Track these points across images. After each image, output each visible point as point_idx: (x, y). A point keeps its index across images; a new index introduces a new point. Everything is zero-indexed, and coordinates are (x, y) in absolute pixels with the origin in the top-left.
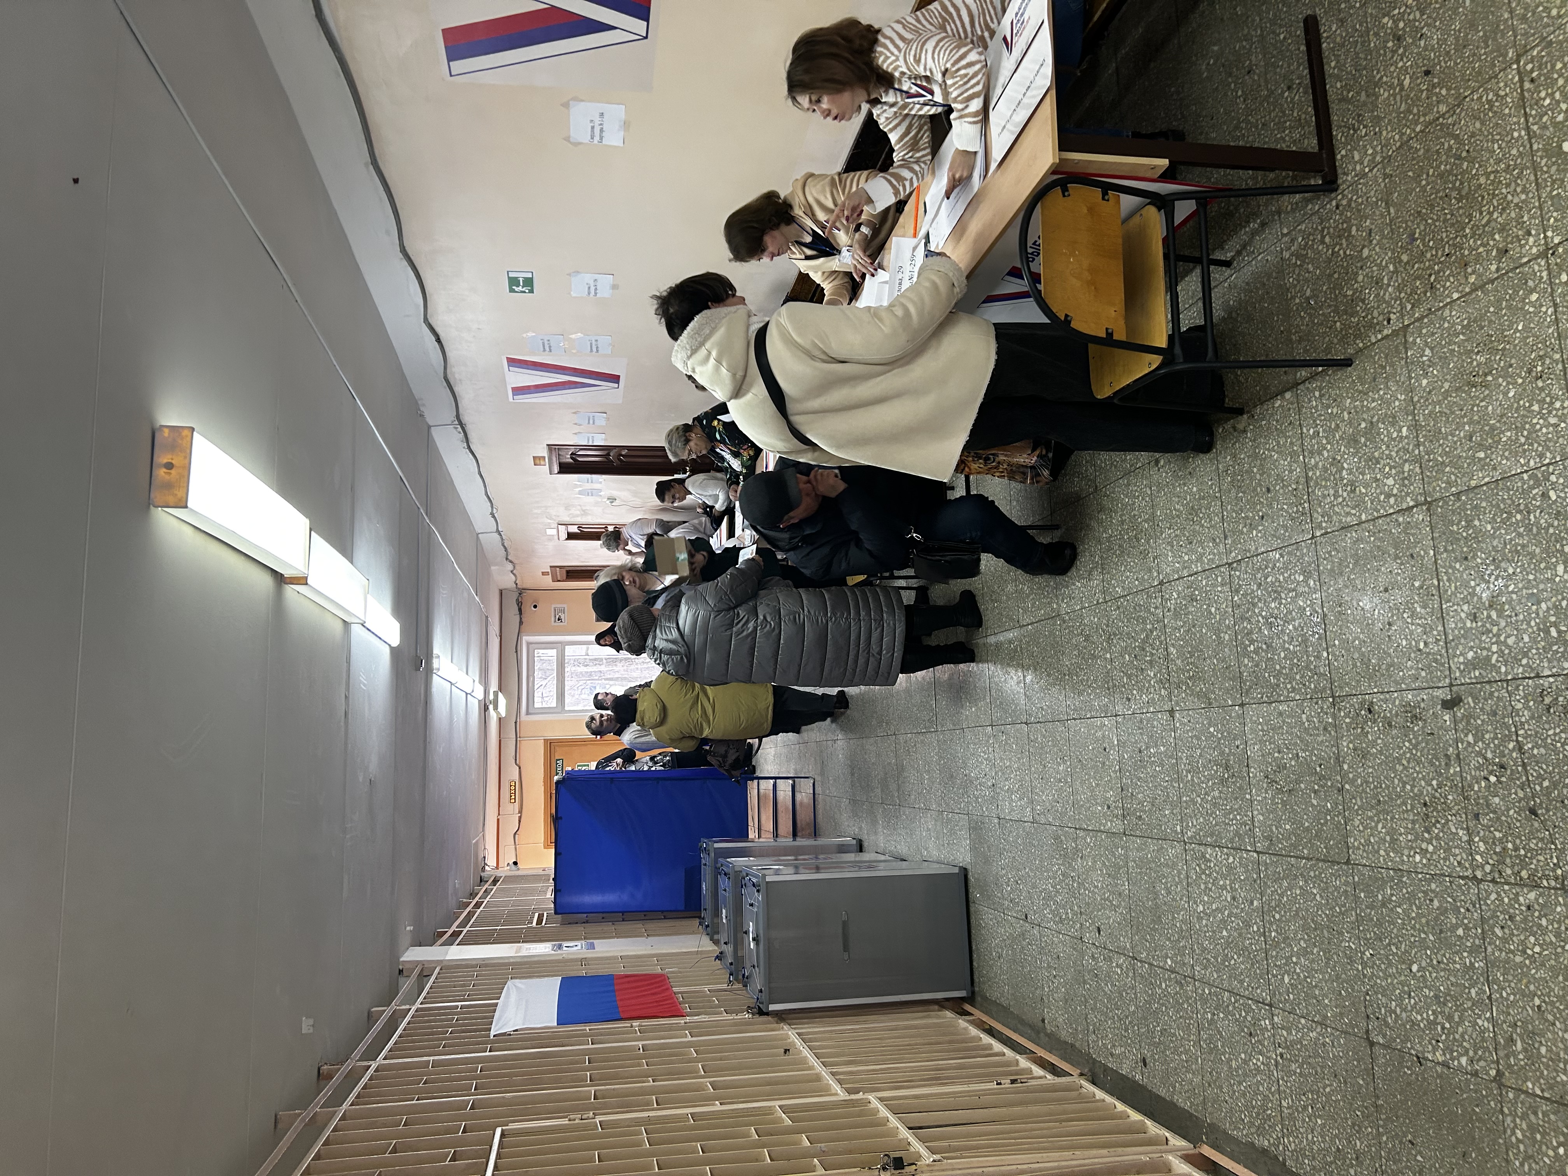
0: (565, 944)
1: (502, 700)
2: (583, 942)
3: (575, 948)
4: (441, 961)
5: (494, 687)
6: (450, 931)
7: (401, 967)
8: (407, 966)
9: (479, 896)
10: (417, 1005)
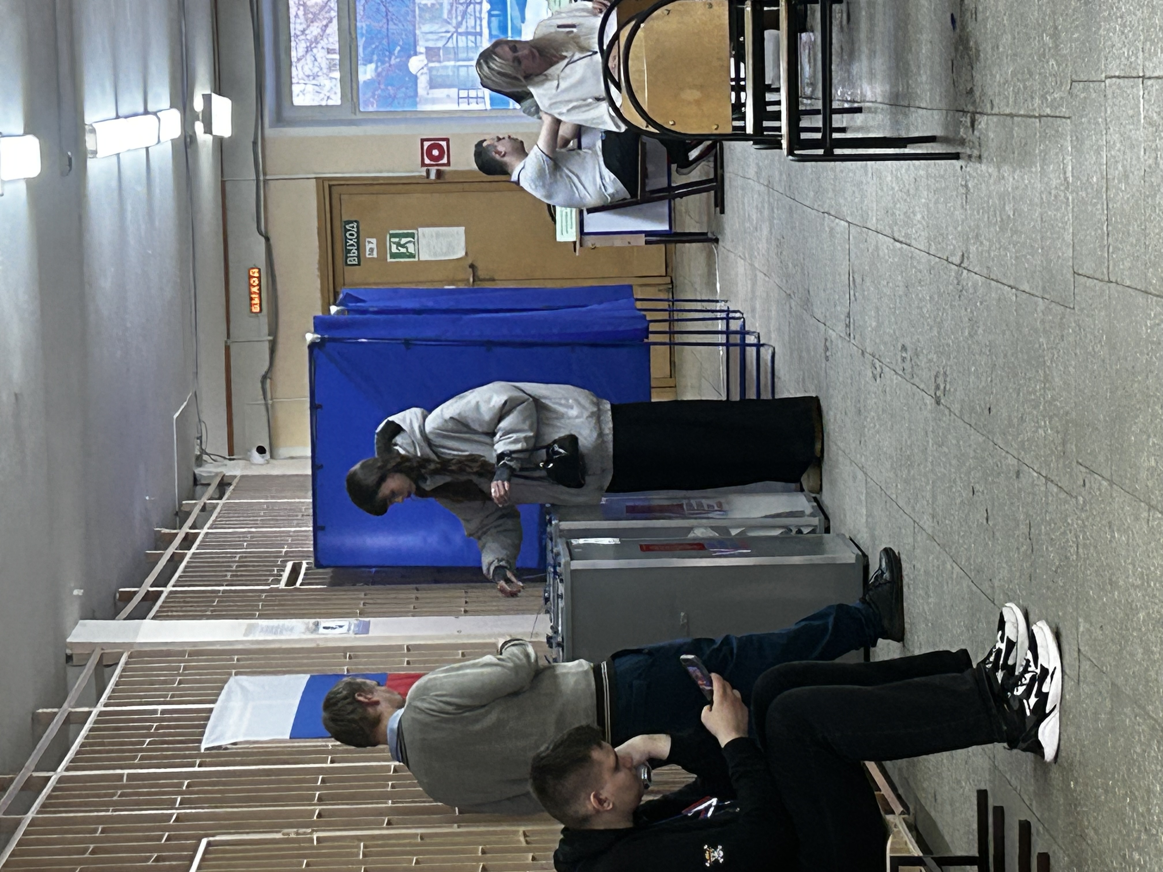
0: (325, 622)
2: (353, 621)
3: (339, 631)
4: (131, 645)
5: (202, 85)
6: (142, 592)
7: (69, 652)
8: (77, 651)
9: (190, 522)
10: (100, 708)
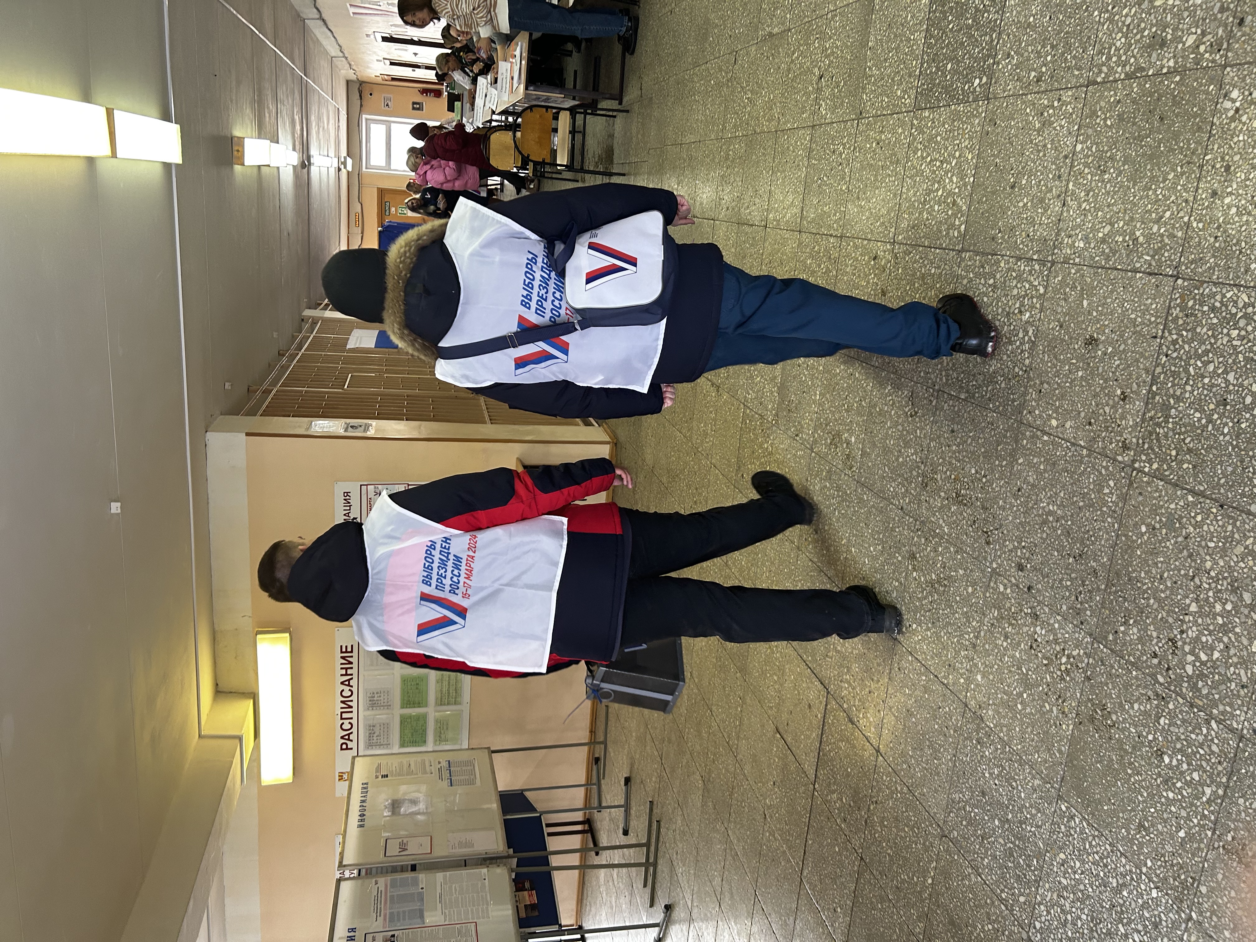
1: (349, 161)
5: (344, 153)
10: (313, 334)
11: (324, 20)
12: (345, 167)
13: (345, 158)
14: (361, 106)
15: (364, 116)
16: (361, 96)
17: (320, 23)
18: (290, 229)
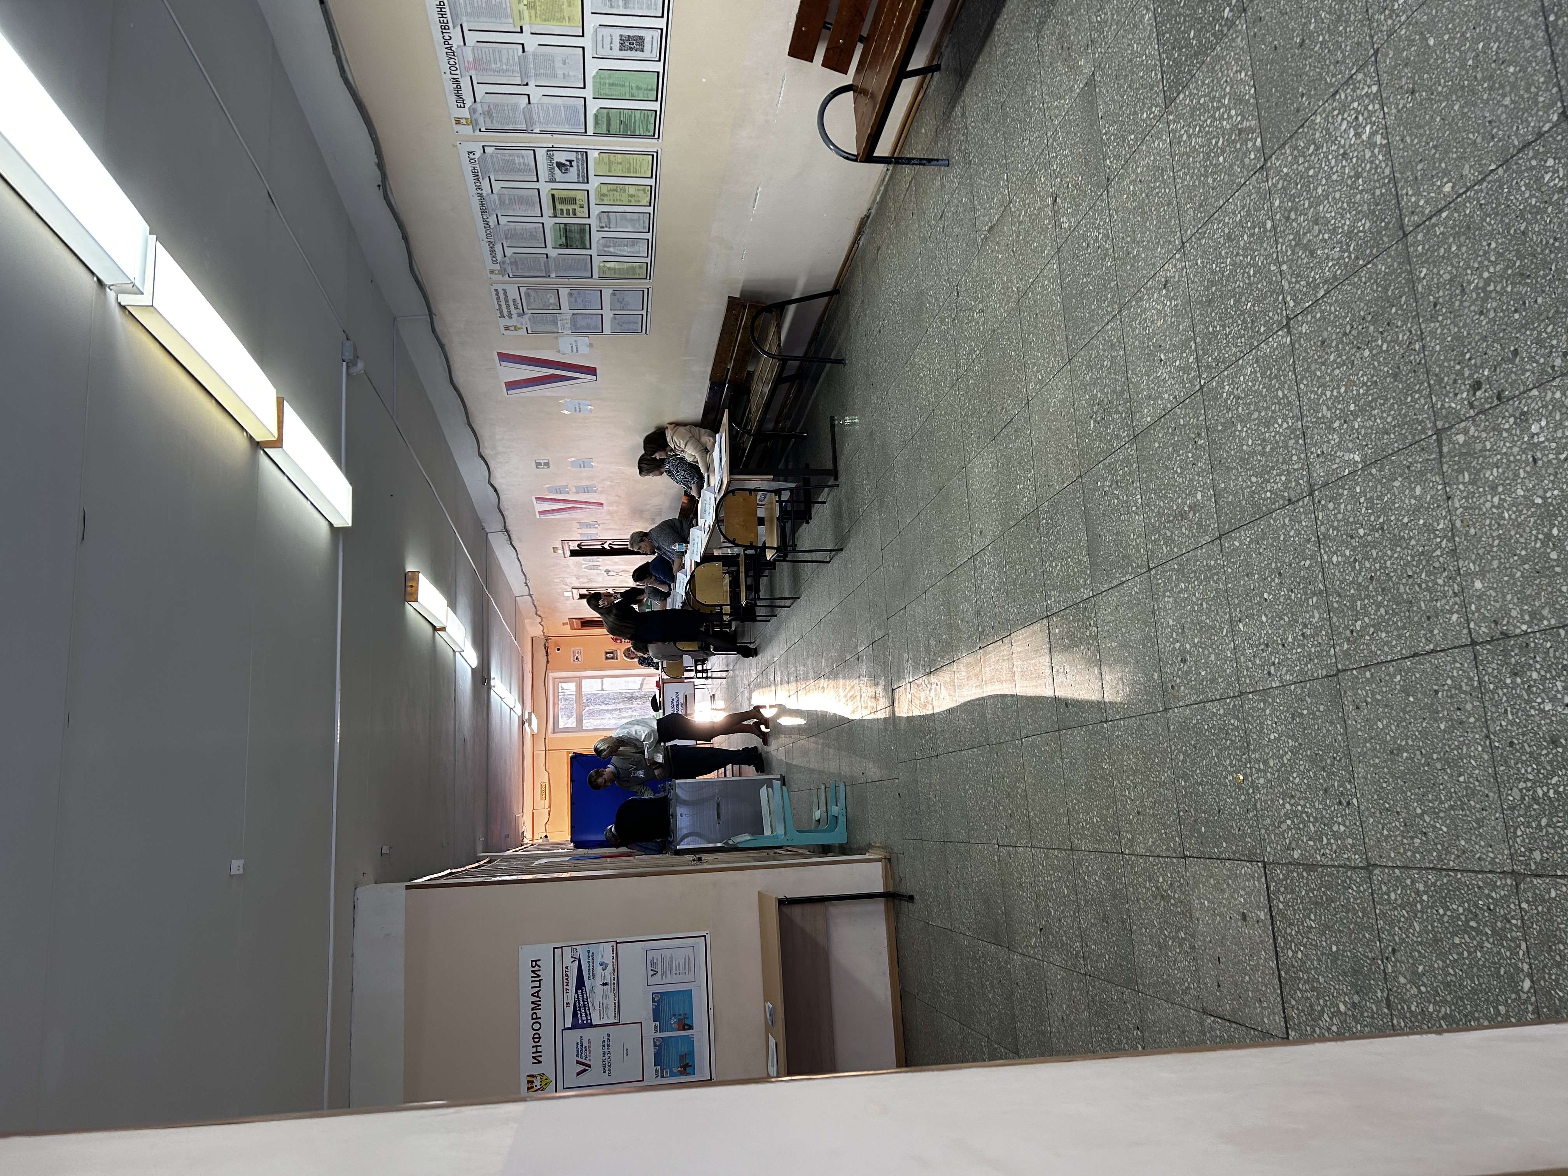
1: (534, 720)
11: (507, 532)
12: (530, 725)
13: (530, 714)
14: (548, 662)
15: (552, 675)
16: (547, 652)
17: (504, 537)
18: (467, 736)
